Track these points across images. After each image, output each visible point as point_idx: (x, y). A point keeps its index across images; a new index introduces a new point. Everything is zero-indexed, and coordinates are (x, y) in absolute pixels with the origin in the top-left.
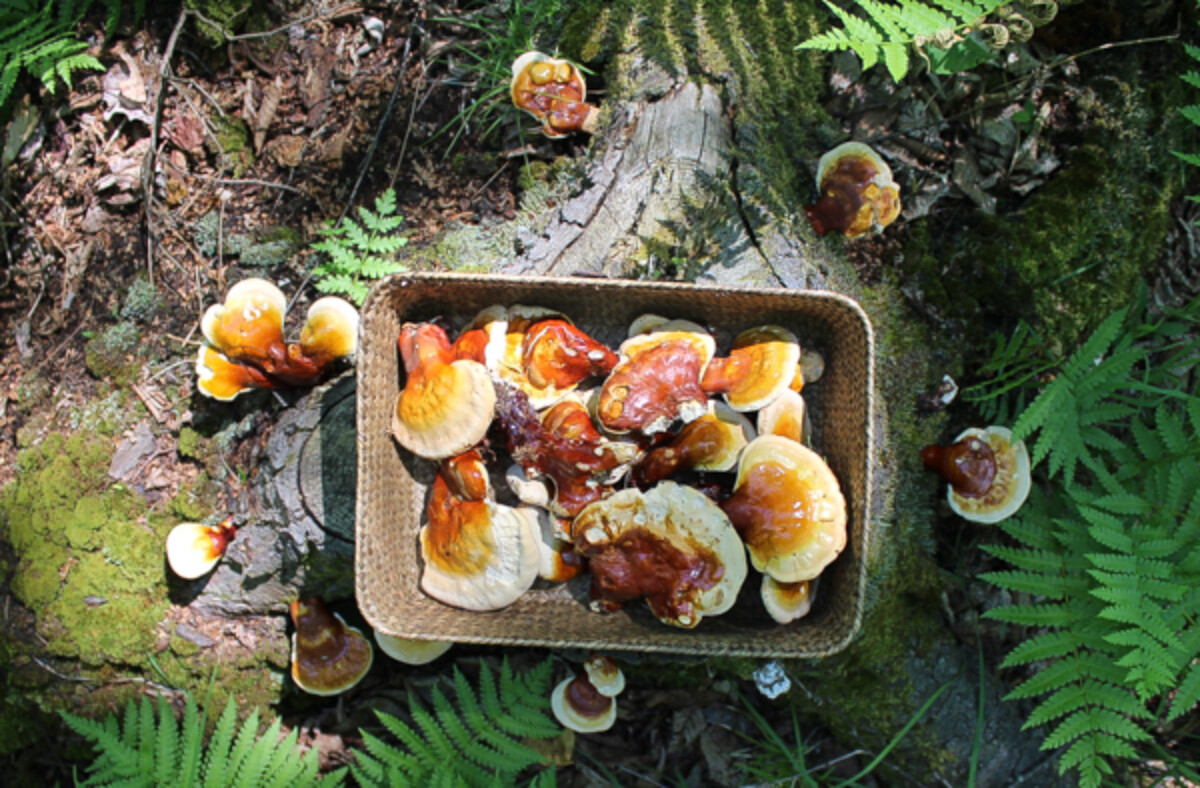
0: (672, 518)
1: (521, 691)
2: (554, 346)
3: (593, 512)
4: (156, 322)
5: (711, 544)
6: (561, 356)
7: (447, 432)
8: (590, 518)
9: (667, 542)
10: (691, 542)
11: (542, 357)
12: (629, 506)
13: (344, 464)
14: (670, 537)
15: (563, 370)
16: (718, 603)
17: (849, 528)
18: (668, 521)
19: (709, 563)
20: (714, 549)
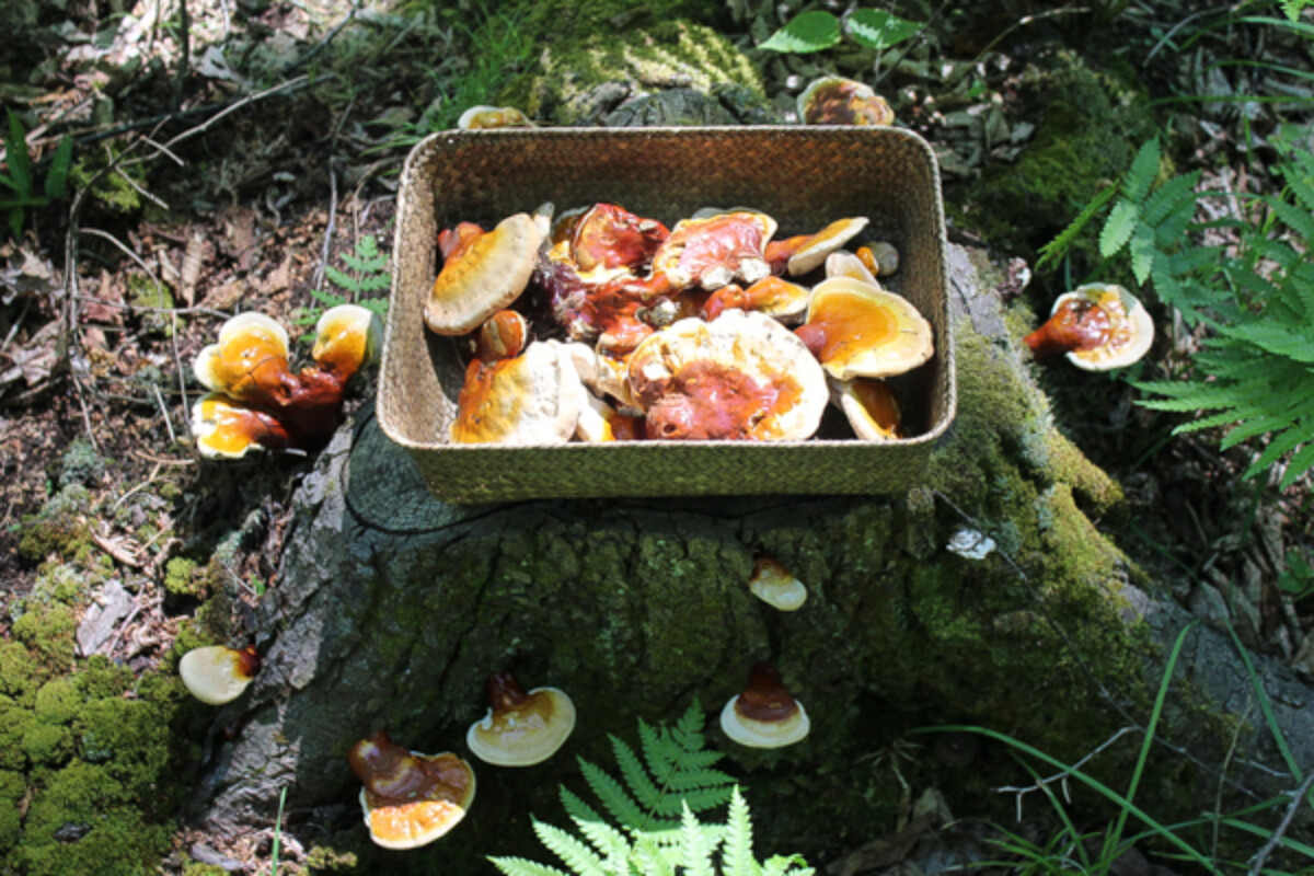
0: (741, 344)
1: (673, 752)
2: (604, 222)
3: (651, 344)
4: (107, 479)
5: (786, 369)
6: (610, 232)
7: (485, 286)
8: (648, 350)
9: (738, 372)
10: (765, 369)
11: (590, 236)
12: (691, 336)
13: (398, 465)
14: (738, 364)
15: (613, 247)
16: (799, 426)
17: (935, 342)
18: (736, 348)
19: (786, 389)
20: (791, 372)
